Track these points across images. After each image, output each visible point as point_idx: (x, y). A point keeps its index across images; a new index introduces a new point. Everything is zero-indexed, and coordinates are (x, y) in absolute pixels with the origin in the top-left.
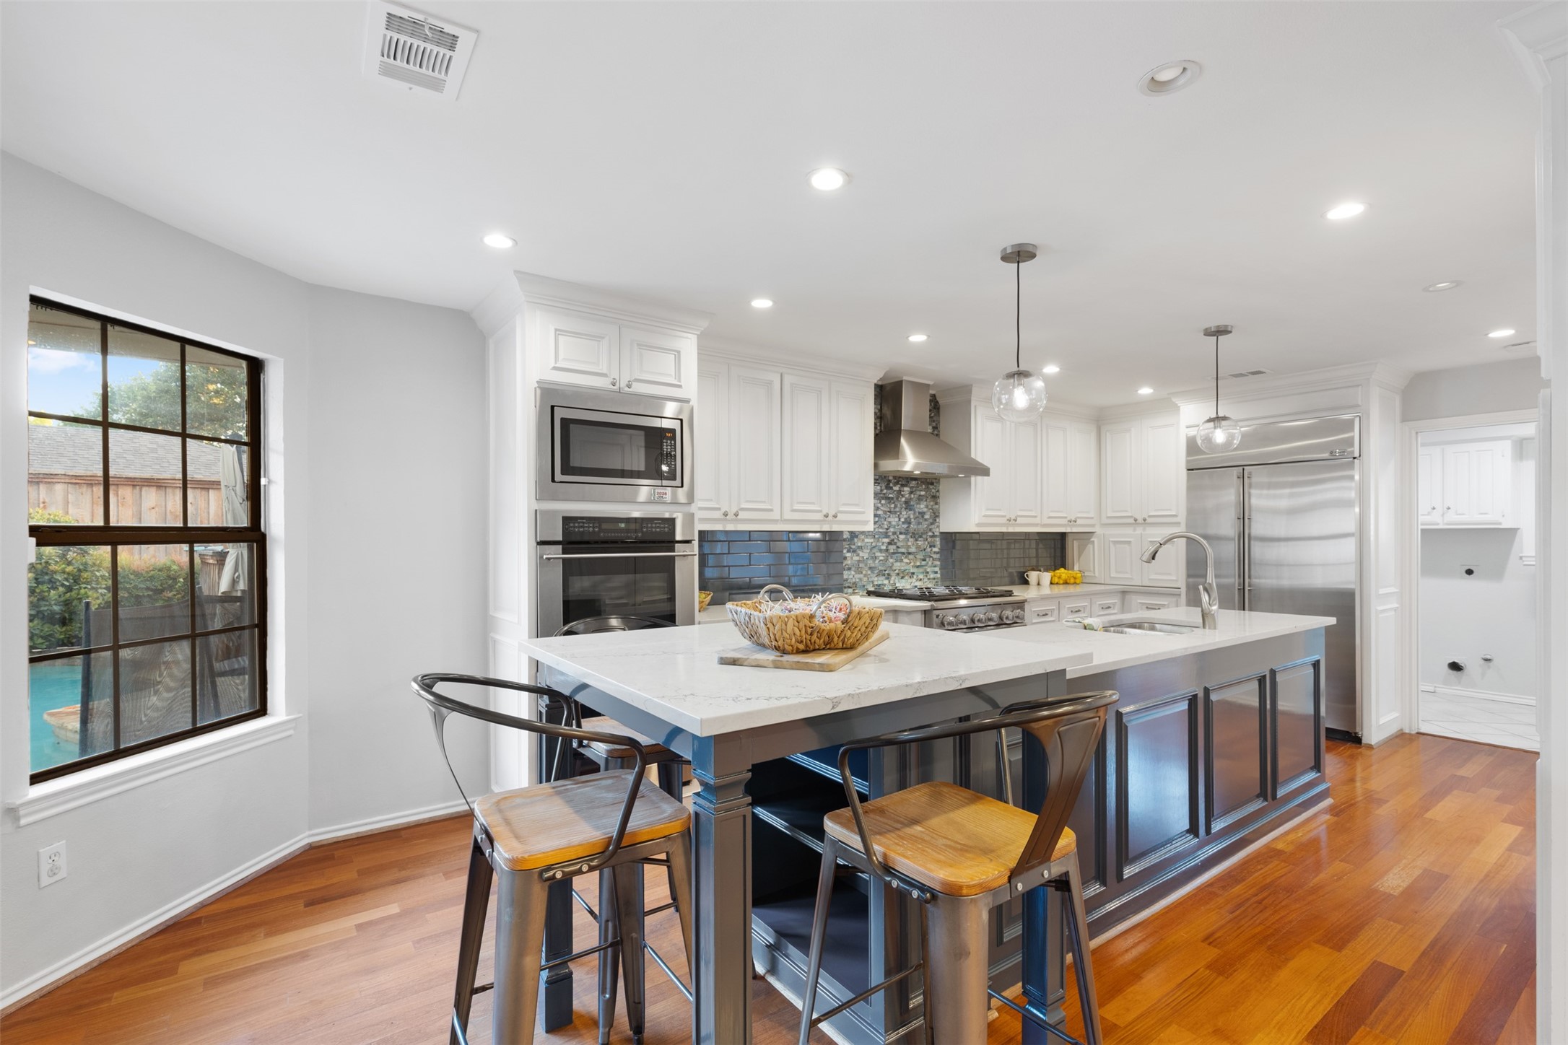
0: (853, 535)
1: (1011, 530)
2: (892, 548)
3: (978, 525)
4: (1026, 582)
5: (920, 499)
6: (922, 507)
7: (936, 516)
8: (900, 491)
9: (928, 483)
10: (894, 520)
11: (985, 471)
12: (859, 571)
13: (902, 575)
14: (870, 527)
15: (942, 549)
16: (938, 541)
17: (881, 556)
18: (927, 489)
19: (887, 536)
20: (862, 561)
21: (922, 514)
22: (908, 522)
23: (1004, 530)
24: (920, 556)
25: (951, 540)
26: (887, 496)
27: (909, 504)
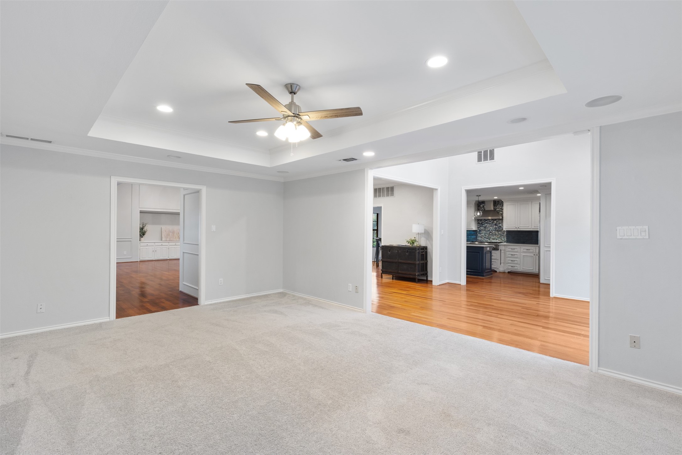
2: (491, 234)
10: (491, 228)
12: (481, 238)
15: (506, 234)
16: (504, 232)
17: (488, 235)
19: (489, 231)
21: (500, 226)
25: (509, 232)
26: (489, 223)
27: (496, 225)
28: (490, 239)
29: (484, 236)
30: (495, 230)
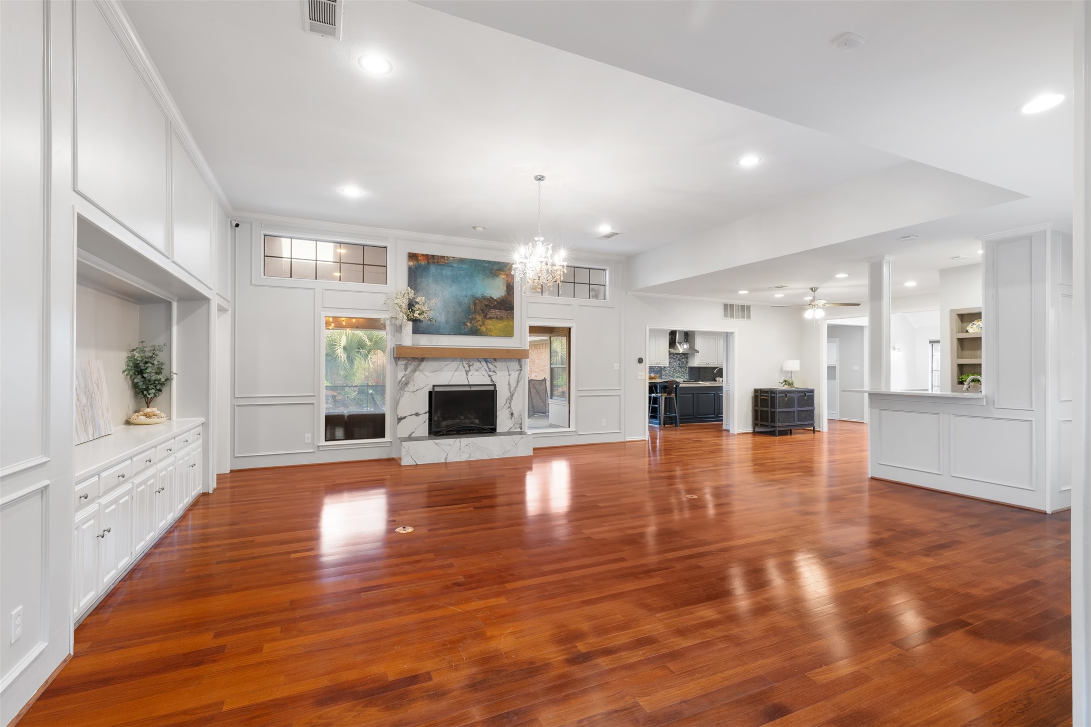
0: (665, 367)
1: (708, 366)
2: (675, 371)
3: (697, 365)
4: (716, 381)
5: (683, 358)
6: (683, 360)
7: (687, 362)
8: (677, 357)
9: (685, 355)
10: (675, 364)
11: (698, 352)
12: (666, 376)
13: (677, 377)
14: (668, 366)
15: (689, 371)
16: (688, 369)
17: (672, 372)
18: (685, 356)
19: (673, 367)
20: (667, 373)
21: (683, 362)
22: (679, 364)
23: (705, 366)
24: (683, 373)
25: (691, 369)
26: (673, 358)
27: (679, 360)
28: (674, 378)
29: (669, 374)
30: (679, 367)
